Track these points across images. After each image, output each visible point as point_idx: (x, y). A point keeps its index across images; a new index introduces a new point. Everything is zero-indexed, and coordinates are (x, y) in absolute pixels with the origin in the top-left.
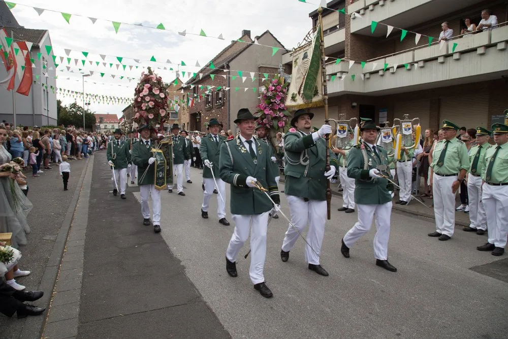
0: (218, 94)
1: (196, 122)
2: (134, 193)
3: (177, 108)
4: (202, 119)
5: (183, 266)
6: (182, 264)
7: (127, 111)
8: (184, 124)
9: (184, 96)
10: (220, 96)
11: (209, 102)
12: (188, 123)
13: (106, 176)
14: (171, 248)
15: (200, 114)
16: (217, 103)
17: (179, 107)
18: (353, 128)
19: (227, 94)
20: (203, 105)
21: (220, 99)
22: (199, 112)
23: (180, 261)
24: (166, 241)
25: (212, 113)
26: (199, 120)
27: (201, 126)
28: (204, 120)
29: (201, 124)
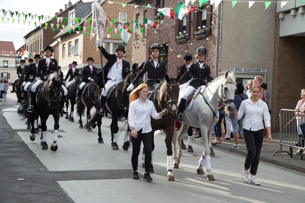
0: (200, 14)
2: (59, 182)
3: (125, 35)
4: (169, 58)
7: (32, 38)
9: (138, 15)
10: (204, 17)
11: (184, 28)
13: (8, 152)
15: (167, 48)
16: (198, 30)
17: (129, 35)
19: (217, 14)
20: (172, 33)
21: (204, 22)
22: (164, 45)
25: (187, 48)
26: (163, 59)
27: (168, 69)
28: (172, 59)
29: (168, 67)
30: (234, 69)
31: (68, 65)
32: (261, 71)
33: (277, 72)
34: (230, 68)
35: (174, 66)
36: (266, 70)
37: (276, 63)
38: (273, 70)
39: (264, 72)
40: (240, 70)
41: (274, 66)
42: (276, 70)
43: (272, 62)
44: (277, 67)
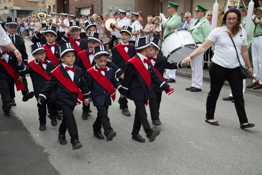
1: (64, 5)
4: (70, 1)
5: (47, 153)
6: (45, 151)
8: (50, 7)
12: (54, 6)
14: (32, 134)
18: (247, 5)
23: (43, 148)
24: (28, 128)
26: (66, 2)
27: (70, 9)
28: (72, 2)
29: (70, 7)
30: (111, 7)
31: (4, 8)
32: (128, 9)
33: (137, 9)
34: (109, 7)
35: (73, 7)
36: (131, 8)
37: (137, 4)
38: (135, 9)
39: (130, 9)
40: (115, 9)
41: (135, 6)
42: (137, 8)
43: (134, 3)
44: (137, 7)
